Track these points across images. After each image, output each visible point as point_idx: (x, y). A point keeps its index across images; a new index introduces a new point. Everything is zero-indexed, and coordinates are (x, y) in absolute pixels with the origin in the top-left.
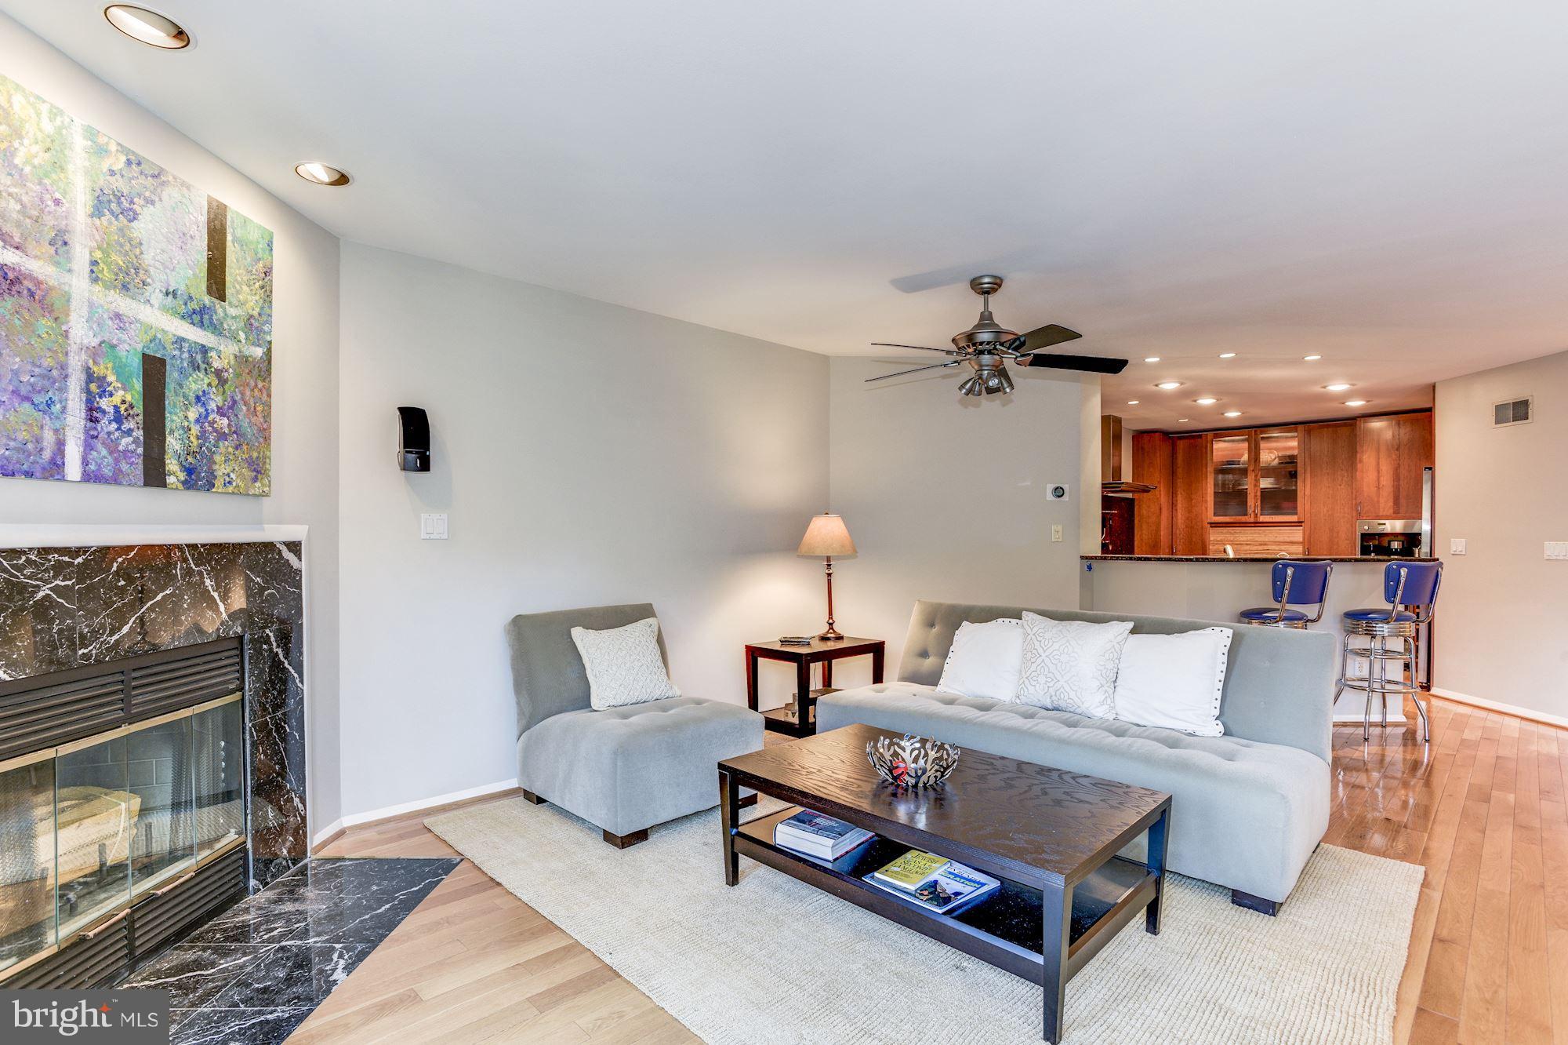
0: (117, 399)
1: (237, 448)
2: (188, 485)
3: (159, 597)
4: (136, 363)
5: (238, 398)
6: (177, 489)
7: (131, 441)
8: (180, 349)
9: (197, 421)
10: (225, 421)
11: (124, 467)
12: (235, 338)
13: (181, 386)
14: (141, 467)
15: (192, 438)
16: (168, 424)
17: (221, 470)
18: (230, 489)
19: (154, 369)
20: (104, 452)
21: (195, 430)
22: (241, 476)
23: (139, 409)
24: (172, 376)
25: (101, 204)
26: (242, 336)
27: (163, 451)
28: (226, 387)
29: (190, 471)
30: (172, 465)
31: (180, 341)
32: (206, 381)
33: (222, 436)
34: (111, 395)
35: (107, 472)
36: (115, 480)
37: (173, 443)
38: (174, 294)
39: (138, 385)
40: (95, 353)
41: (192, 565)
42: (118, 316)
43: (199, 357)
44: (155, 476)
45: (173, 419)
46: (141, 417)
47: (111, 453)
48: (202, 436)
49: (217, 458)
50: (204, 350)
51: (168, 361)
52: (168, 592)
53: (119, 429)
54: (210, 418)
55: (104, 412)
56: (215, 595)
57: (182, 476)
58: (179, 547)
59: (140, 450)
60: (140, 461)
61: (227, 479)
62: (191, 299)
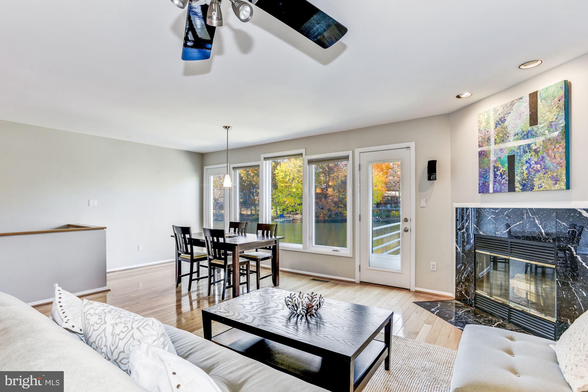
0: (501, 171)
1: (545, 174)
2: (523, 190)
3: (518, 223)
4: (506, 159)
5: (545, 155)
6: (519, 191)
7: (505, 181)
8: (520, 149)
9: (527, 169)
10: (539, 166)
11: (503, 187)
12: (543, 134)
13: (520, 160)
14: (507, 187)
15: (524, 175)
16: (516, 173)
17: (537, 182)
18: (542, 189)
19: (511, 159)
20: (498, 185)
21: (526, 172)
22: (548, 184)
23: (507, 171)
24: (517, 158)
25: (497, 124)
26: (547, 132)
27: (514, 181)
28: (539, 154)
29: (524, 185)
30: (517, 184)
31: (519, 147)
32: (530, 155)
33: (538, 171)
34: (499, 170)
35: (499, 190)
36: (500, 191)
37: (517, 178)
38: (517, 134)
39: (507, 165)
40: (496, 162)
41: (530, 215)
42: (501, 149)
43: (527, 149)
44: (512, 188)
45: (517, 171)
46: (507, 173)
47: (499, 185)
48: (529, 173)
49: (535, 179)
50: (529, 145)
51: (516, 154)
52: (521, 222)
53: (502, 178)
54: (532, 167)
55: (498, 175)
56: (540, 226)
57: (521, 187)
58: (526, 209)
59: (507, 182)
60: (507, 185)
61: (540, 186)
62: (523, 132)
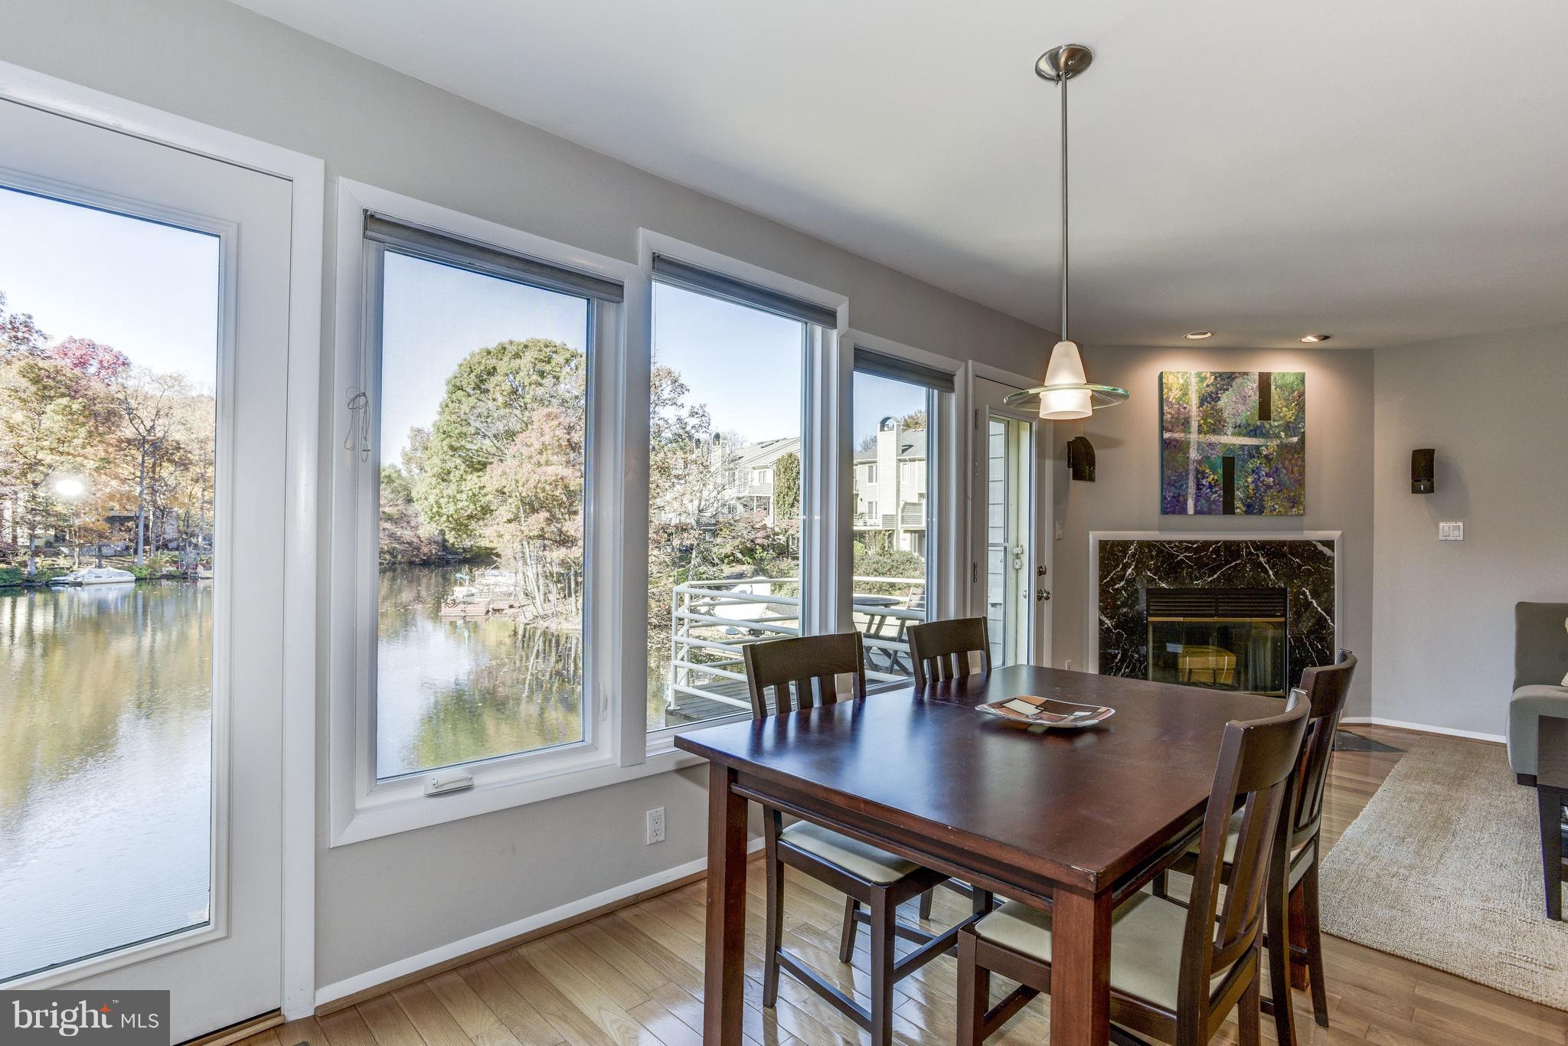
0: (1210, 479)
1: (1279, 492)
2: (1247, 513)
3: (1233, 564)
4: (1219, 462)
5: (1280, 466)
6: (1241, 514)
7: (1217, 496)
8: (1243, 450)
9: (1253, 482)
10: (1272, 479)
11: (1214, 507)
12: (1278, 436)
13: (1243, 467)
14: (1222, 507)
15: (1250, 491)
16: (1236, 485)
17: (1269, 503)
18: (1275, 513)
19: (1229, 463)
20: (1204, 502)
21: (1251, 487)
22: (1282, 506)
23: (1221, 481)
24: (1238, 464)
25: (1203, 401)
26: (1283, 434)
27: (1233, 498)
28: (1272, 462)
29: (1249, 506)
30: (1238, 504)
31: (1242, 447)
32: (1259, 462)
33: (1269, 487)
34: (1207, 477)
35: (1205, 509)
36: (1210, 512)
37: (1239, 494)
38: (1239, 426)
39: (1220, 471)
40: (1200, 462)
41: (1253, 551)
42: (1210, 444)
43: (1254, 452)
44: (1228, 509)
45: (1239, 483)
46: (1222, 485)
47: (1207, 502)
48: (1257, 488)
49: (1266, 498)
50: (1257, 448)
51: (1236, 457)
52: (1238, 562)
53: (1211, 491)
54: (1261, 479)
55: (1204, 486)
56: (1267, 566)
57: (1244, 509)
58: (1246, 542)
59: (1221, 499)
60: (1222, 503)
61: (1272, 508)
62: (1249, 425)
